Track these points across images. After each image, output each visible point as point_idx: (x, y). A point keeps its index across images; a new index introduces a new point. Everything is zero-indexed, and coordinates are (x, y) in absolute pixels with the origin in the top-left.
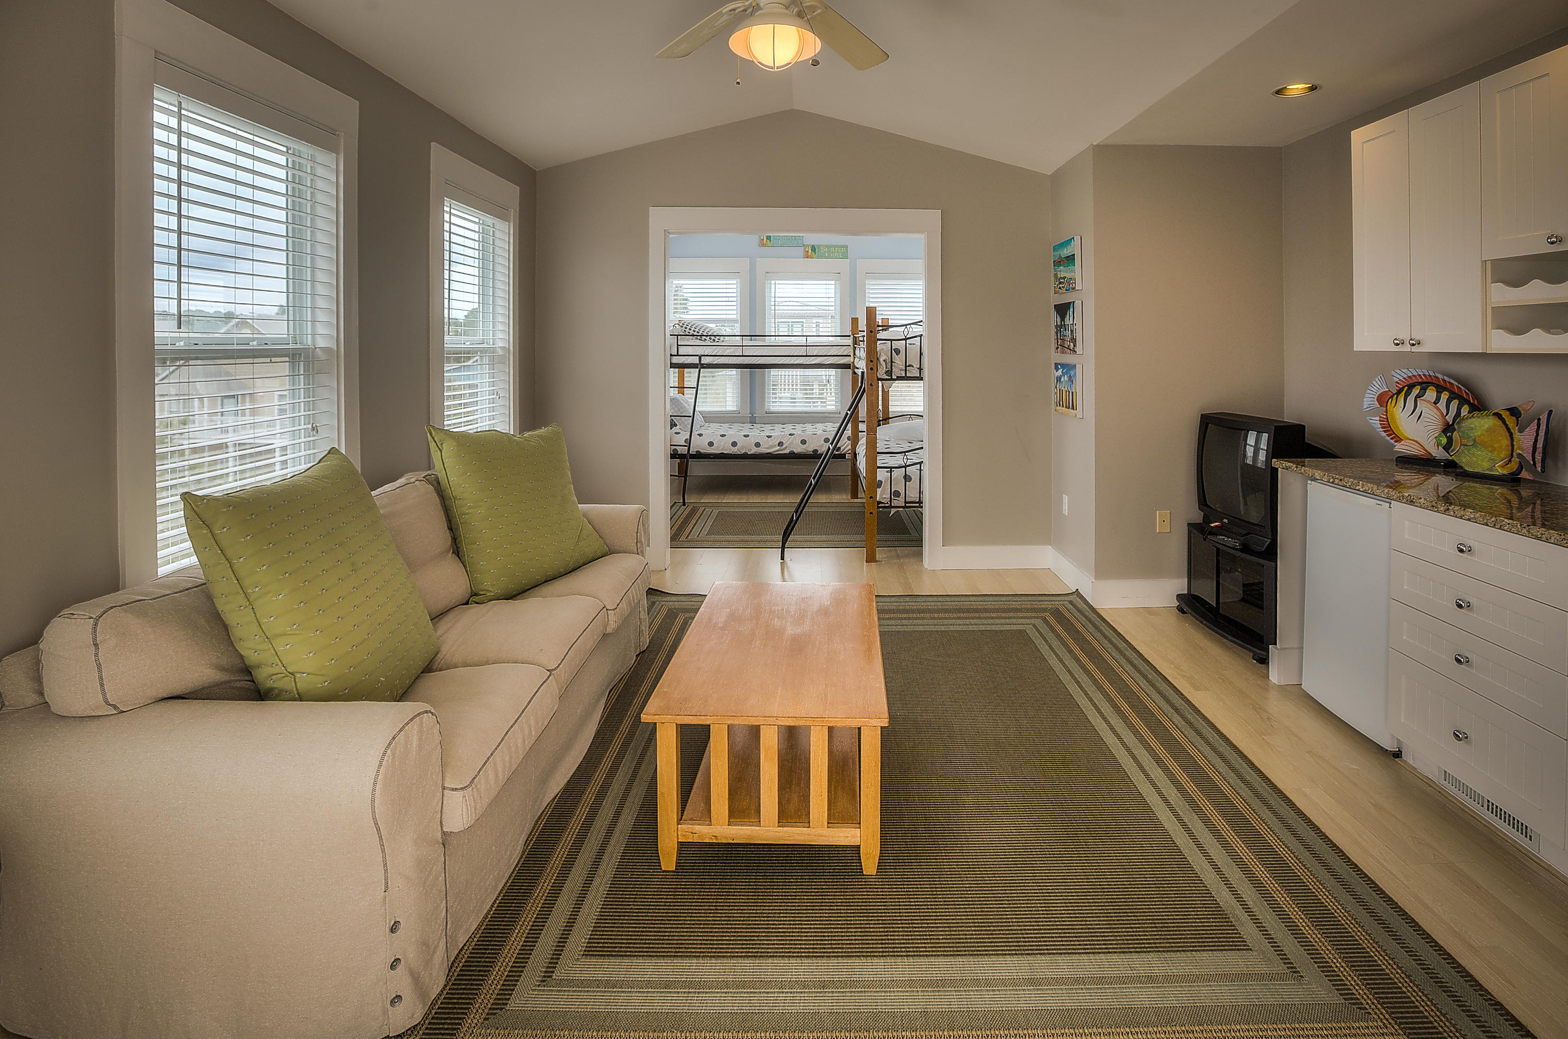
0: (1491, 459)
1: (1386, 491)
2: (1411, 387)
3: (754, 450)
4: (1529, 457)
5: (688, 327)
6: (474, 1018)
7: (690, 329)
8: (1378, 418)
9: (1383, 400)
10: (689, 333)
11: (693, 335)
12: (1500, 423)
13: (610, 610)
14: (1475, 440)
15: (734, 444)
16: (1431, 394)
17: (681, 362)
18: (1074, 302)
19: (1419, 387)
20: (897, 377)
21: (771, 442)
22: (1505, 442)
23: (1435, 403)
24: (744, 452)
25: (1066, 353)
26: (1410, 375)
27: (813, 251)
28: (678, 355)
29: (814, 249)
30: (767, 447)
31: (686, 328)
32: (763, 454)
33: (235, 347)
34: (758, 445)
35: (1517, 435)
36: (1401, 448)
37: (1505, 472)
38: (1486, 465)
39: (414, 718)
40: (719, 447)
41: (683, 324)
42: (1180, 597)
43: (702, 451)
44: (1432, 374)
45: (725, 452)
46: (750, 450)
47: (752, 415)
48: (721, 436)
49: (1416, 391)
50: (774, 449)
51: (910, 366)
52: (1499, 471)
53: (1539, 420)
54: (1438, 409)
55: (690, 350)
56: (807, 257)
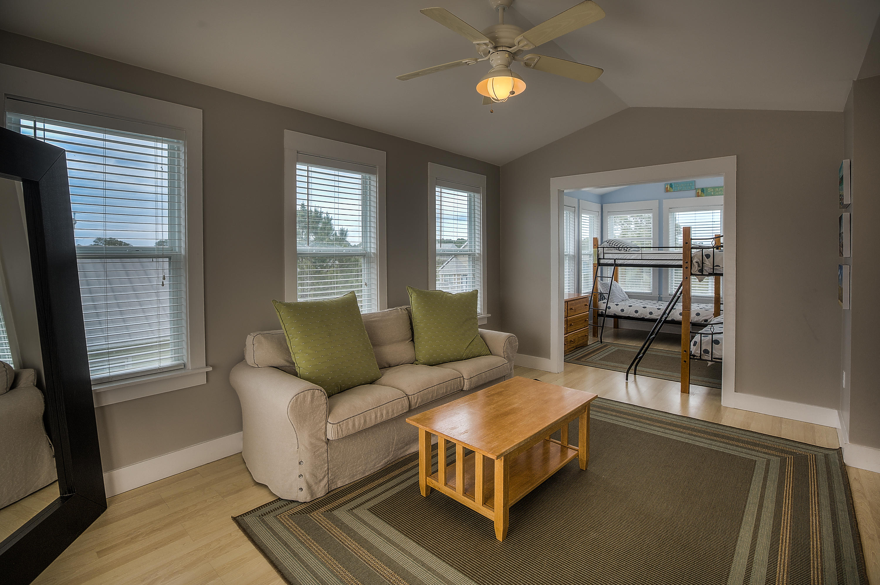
3: (648, 316)
5: (612, 243)
6: (322, 510)
7: (612, 244)
10: (612, 246)
11: (614, 247)
13: (465, 379)
15: (636, 312)
17: (605, 263)
18: (843, 215)
20: (709, 273)
24: (642, 317)
27: (703, 192)
28: (604, 259)
29: (703, 190)
31: (610, 243)
33: (335, 252)
34: (651, 313)
39: (310, 390)
40: (627, 313)
41: (609, 241)
43: (617, 314)
45: (630, 316)
46: (646, 316)
47: (660, 296)
48: (629, 306)
51: (717, 266)
55: (610, 256)
56: (698, 196)
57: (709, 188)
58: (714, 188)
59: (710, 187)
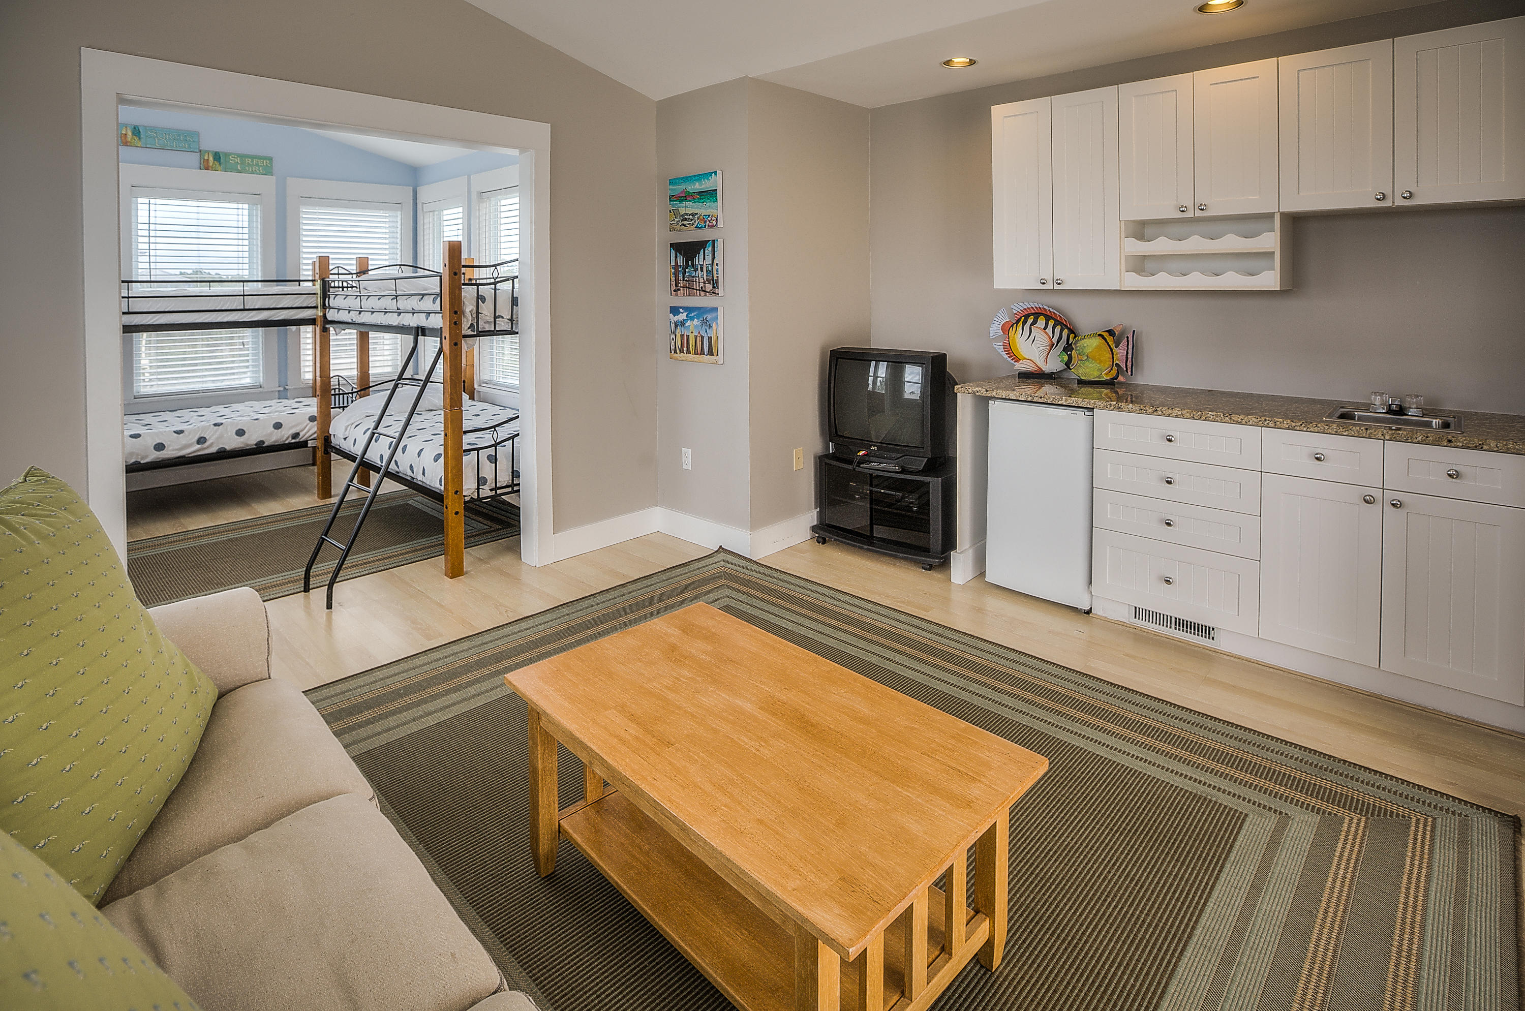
0: (1099, 370)
1: (1093, 402)
2: (1027, 317)
4: (1123, 366)
8: (1001, 344)
9: (1007, 329)
12: (1104, 341)
14: (1088, 356)
16: (1041, 322)
18: (714, 241)
19: (1032, 317)
20: (485, 331)
21: (183, 439)
22: (1109, 355)
23: (1045, 329)
24: (133, 461)
25: (694, 295)
26: (1026, 307)
27: (217, 161)
29: (217, 156)
30: (176, 447)
32: (169, 459)
34: (160, 447)
35: (1115, 350)
36: (1021, 366)
37: (1108, 378)
38: (1096, 374)
42: (814, 529)
44: (1041, 307)
49: (1030, 320)
50: (193, 449)
51: (499, 316)
52: (1105, 378)
53: (1128, 337)
54: (1046, 333)
56: (207, 168)
57: (230, 154)
58: (242, 156)
59: (234, 154)
